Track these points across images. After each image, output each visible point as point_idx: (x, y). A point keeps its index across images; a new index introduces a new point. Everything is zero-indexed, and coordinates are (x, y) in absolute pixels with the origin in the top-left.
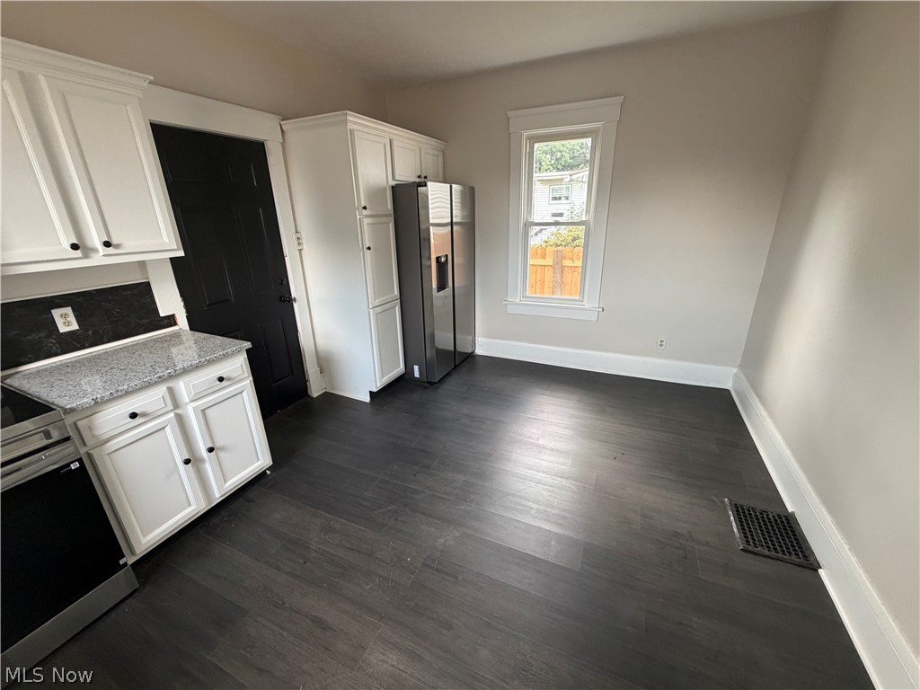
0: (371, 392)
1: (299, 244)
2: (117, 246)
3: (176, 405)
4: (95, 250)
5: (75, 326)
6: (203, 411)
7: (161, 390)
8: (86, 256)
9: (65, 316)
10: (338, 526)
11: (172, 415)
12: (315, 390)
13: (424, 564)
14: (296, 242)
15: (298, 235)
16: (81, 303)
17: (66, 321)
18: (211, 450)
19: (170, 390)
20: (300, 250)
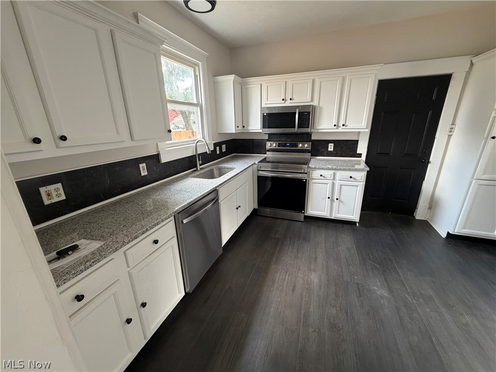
0: (448, 233)
1: (450, 132)
2: (346, 126)
3: (334, 179)
4: (340, 127)
5: (332, 150)
6: (341, 185)
7: (332, 172)
8: (337, 128)
9: (331, 146)
11: (331, 181)
14: (448, 129)
15: (453, 126)
16: (336, 143)
17: (331, 147)
18: (337, 199)
19: (334, 173)
20: (450, 136)
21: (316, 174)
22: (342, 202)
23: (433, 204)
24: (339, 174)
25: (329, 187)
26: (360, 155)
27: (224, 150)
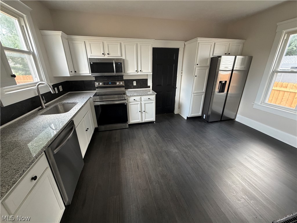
0: (187, 117)
1: (182, 74)
2: (142, 71)
3: (141, 101)
4: (139, 72)
5: (136, 85)
6: (145, 104)
7: (139, 97)
8: (137, 73)
9: (135, 83)
10: (157, 136)
11: (140, 102)
12: (176, 112)
13: (165, 151)
14: (181, 73)
15: (182, 71)
16: (138, 81)
17: (135, 84)
18: (144, 111)
19: (141, 98)
20: (182, 76)
21: (131, 99)
22: (146, 112)
23: (180, 107)
24: (143, 98)
25: (139, 105)
26: (149, 87)
27: (61, 90)
